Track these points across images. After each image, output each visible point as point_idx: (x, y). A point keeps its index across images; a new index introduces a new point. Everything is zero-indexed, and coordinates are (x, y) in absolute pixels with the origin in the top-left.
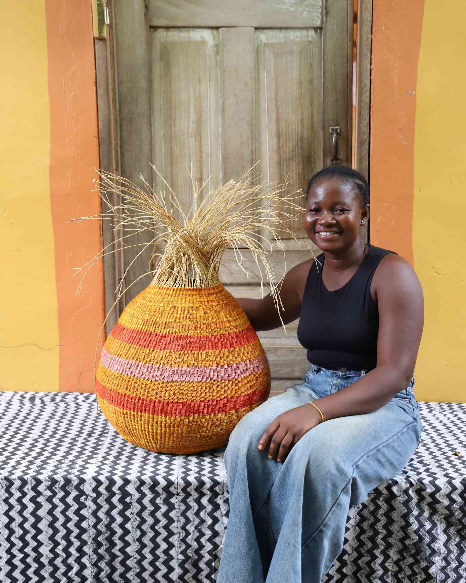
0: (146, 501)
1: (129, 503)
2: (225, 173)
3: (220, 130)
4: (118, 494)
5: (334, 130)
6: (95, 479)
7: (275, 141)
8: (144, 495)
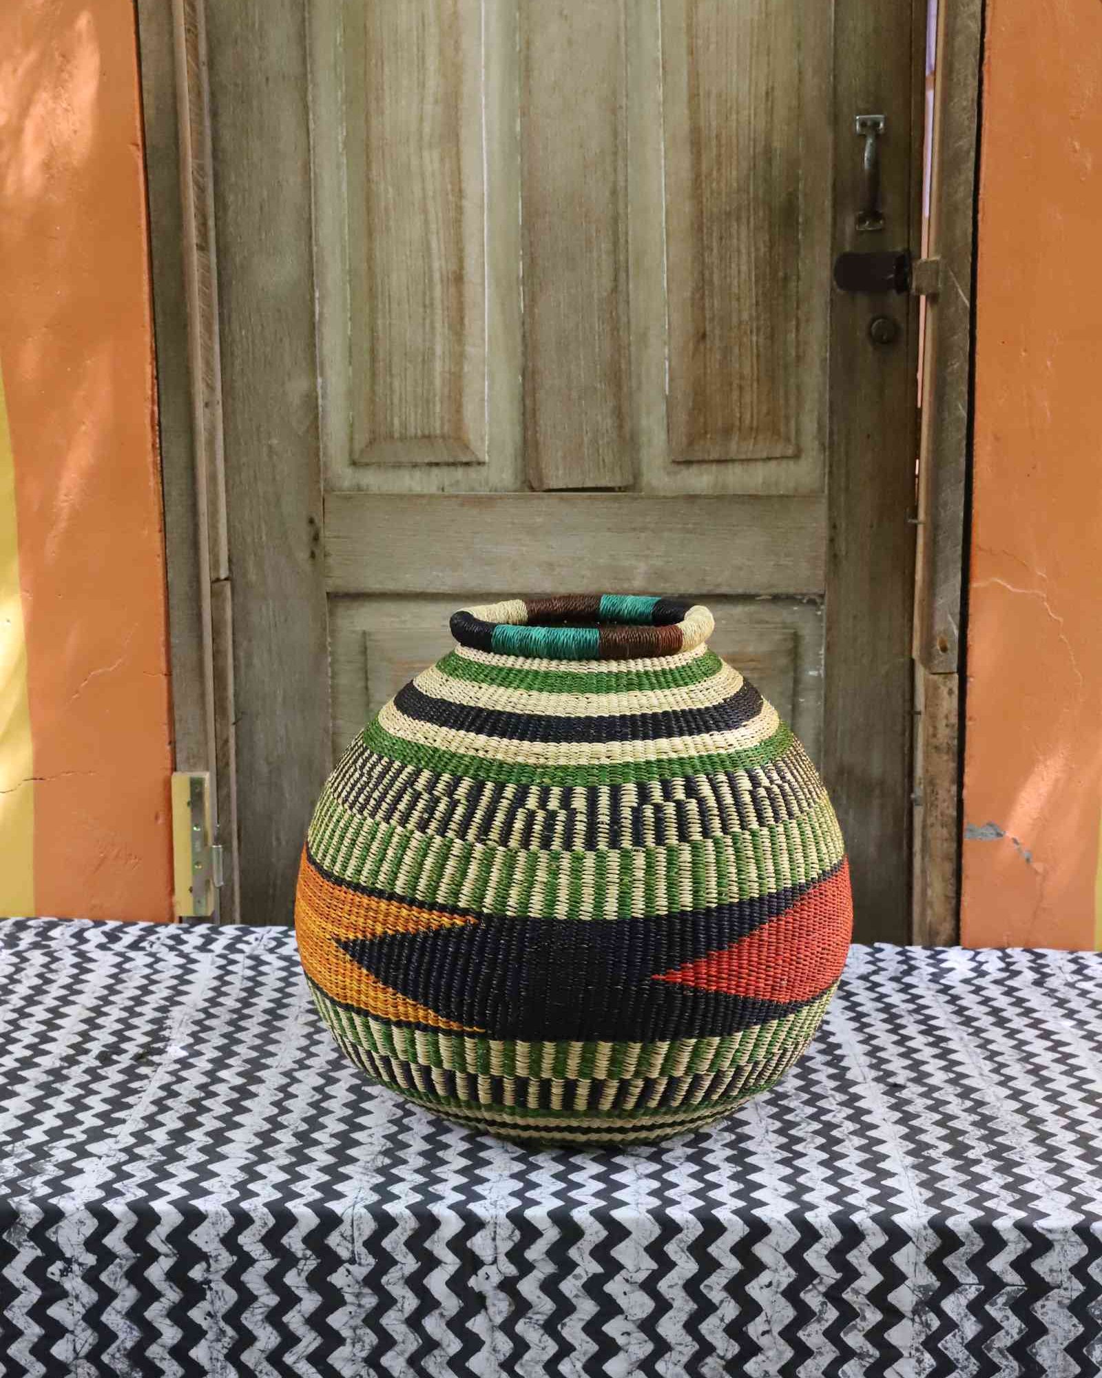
0: (253, 1279)
1: (202, 1283)
2: (532, 260)
3: (518, 128)
4: (166, 1256)
5: (869, 123)
6: (95, 1209)
7: (684, 161)
8: (245, 1261)
